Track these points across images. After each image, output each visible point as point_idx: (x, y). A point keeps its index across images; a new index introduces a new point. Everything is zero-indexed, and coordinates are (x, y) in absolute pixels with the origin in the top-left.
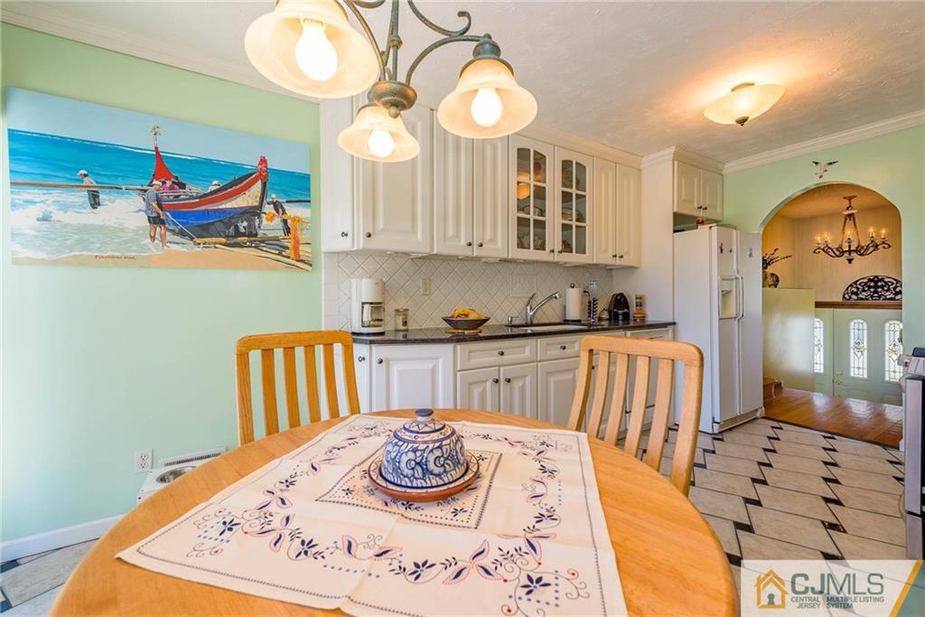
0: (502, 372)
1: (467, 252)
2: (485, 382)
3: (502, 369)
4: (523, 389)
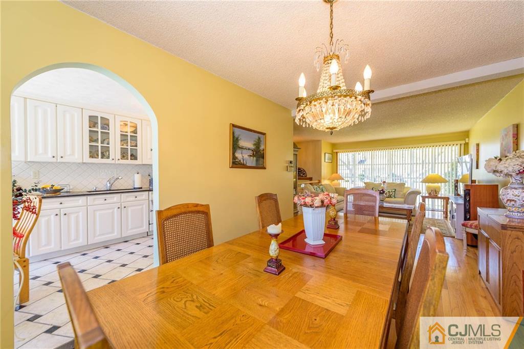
0: (62, 211)
1: (54, 160)
2: (50, 215)
3: (62, 210)
4: (77, 217)
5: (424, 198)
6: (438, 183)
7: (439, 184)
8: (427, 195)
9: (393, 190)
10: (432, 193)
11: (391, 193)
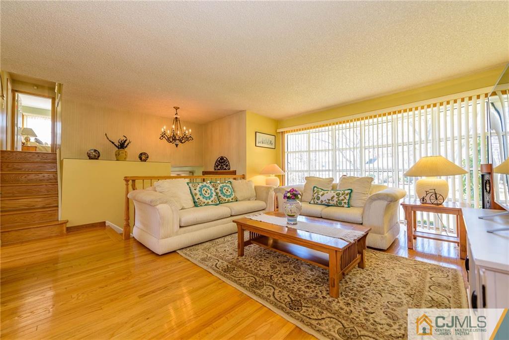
5: (410, 210)
6: (440, 176)
7: (443, 178)
8: (418, 203)
9: (347, 192)
10: (427, 198)
11: (342, 197)
